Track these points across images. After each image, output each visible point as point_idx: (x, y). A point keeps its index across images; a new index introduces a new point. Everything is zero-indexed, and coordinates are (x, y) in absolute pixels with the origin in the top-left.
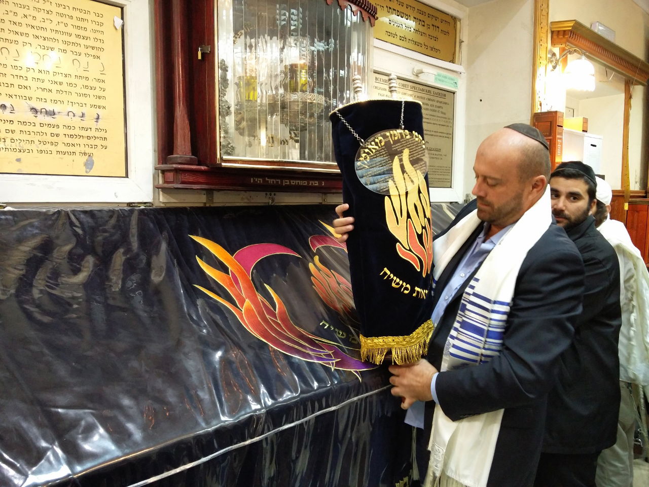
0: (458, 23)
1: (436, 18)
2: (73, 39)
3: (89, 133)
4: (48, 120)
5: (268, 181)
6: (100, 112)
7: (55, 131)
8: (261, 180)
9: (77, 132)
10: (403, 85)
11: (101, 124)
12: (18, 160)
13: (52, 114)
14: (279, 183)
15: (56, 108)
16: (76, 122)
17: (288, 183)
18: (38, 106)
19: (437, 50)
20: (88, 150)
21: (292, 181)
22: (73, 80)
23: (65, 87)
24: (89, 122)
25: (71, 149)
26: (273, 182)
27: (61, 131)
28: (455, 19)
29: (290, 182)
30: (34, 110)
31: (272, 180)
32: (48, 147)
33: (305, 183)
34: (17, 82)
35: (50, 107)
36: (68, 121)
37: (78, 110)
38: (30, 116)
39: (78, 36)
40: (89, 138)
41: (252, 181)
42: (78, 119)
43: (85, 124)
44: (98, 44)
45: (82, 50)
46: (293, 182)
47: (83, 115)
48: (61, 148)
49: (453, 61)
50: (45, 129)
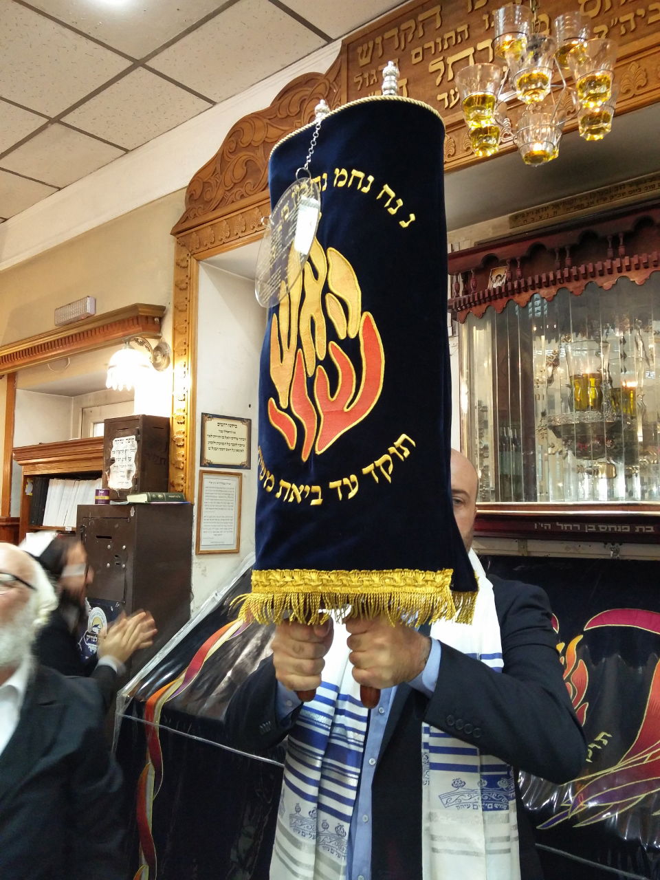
5: (560, 527)
8: (549, 525)
14: (579, 529)
17: (594, 529)
21: (600, 526)
26: (568, 527)
29: (597, 528)
31: (566, 525)
33: (625, 529)
41: (536, 527)
46: (603, 528)
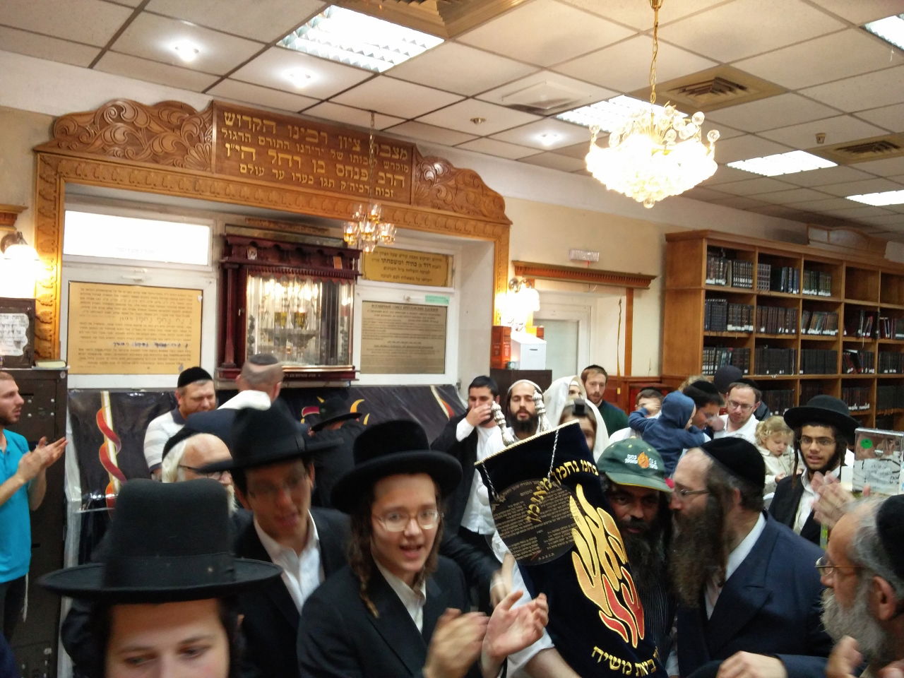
0: (450, 259)
1: (428, 259)
2: (178, 309)
3: (182, 353)
4: (163, 348)
6: (188, 342)
7: (166, 353)
9: (176, 353)
10: (397, 307)
11: (189, 348)
12: (148, 368)
13: (165, 345)
15: (167, 342)
16: (176, 348)
18: (159, 342)
19: (428, 280)
20: (181, 362)
22: (176, 328)
23: (172, 332)
24: (183, 348)
25: (173, 362)
27: (168, 353)
28: (446, 257)
30: (157, 345)
32: (162, 361)
34: (150, 332)
35: (164, 342)
36: (172, 348)
37: (177, 342)
38: (155, 347)
39: (179, 307)
40: (182, 355)
42: (177, 347)
43: (181, 349)
44: (189, 310)
45: (181, 313)
47: (179, 345)
48: (168, 361)
49: (445, 285)
50: (161, 353)
